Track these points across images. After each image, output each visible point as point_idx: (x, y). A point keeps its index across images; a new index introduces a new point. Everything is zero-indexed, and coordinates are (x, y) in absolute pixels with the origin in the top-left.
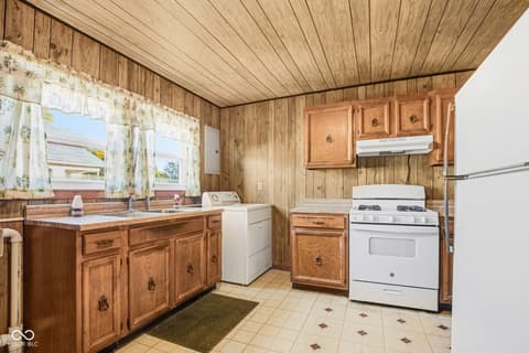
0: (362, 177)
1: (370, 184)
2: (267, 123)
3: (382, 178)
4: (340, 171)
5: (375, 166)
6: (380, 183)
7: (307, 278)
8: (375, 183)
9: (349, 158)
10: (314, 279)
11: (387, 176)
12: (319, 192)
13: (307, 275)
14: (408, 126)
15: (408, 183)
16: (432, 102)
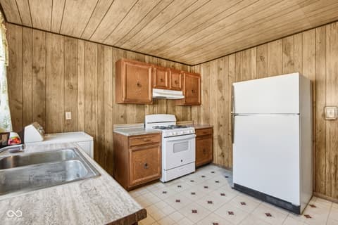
0: (147, 110)
1: (151, 114)
2: (77, 59)
3: (157, 111)
6: (155, 114)
7: (140, 180)
9: (150, 99)
10: (144, 179)
11: (159, 109)
12: (122, 119)
13: (139, 178)
14: (175, 85)
15: (167, 113)
16: (182, 76)
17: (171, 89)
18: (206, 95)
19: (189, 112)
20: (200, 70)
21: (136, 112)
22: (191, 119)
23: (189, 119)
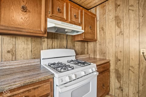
0: (45, 44)
1: (49, 49)
3: (56, 45)
4: (29, 39)
5: (52, 38)
6: (55, 48)
8: (52, 48)
11: (58, 44)
12: (10, 55)
14: (74, 20)
15: (67, 48)
16: (81, 12)
17: (70, 23)
18: (102, 32)
19: (86, 47)
20: (96, 11)
21: (30, 46)
22: (88, 53)
23: (86, 53)
